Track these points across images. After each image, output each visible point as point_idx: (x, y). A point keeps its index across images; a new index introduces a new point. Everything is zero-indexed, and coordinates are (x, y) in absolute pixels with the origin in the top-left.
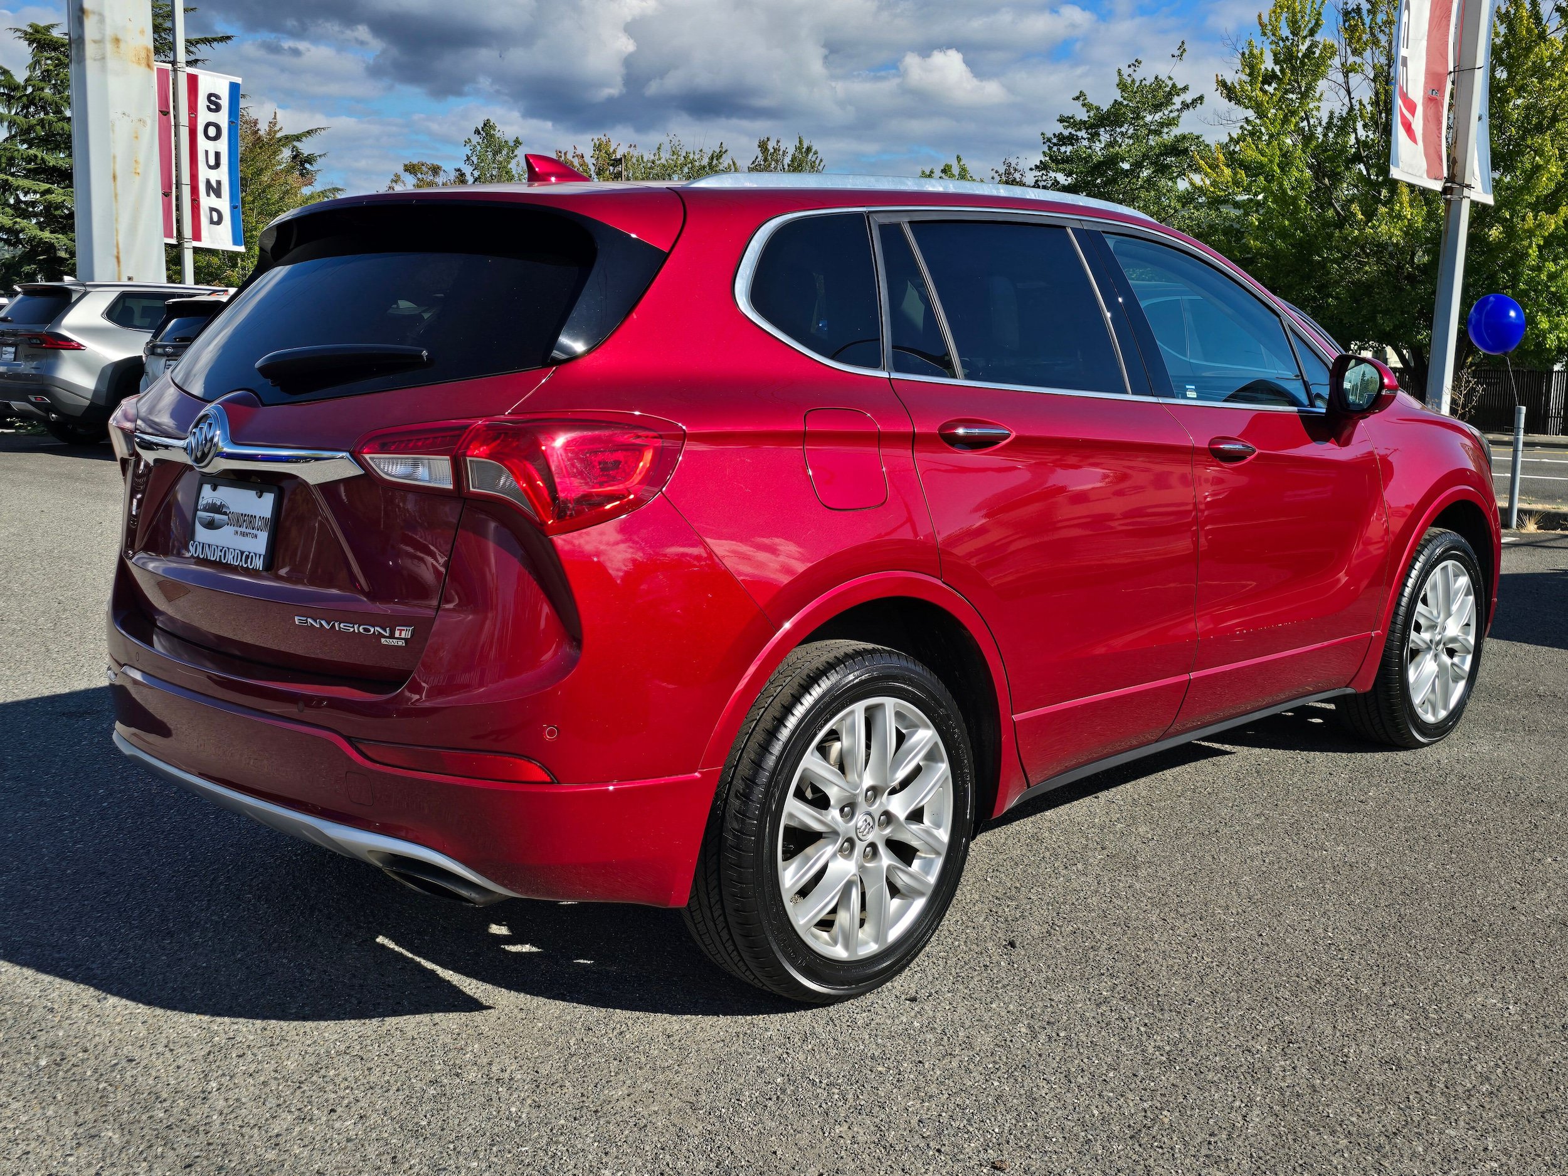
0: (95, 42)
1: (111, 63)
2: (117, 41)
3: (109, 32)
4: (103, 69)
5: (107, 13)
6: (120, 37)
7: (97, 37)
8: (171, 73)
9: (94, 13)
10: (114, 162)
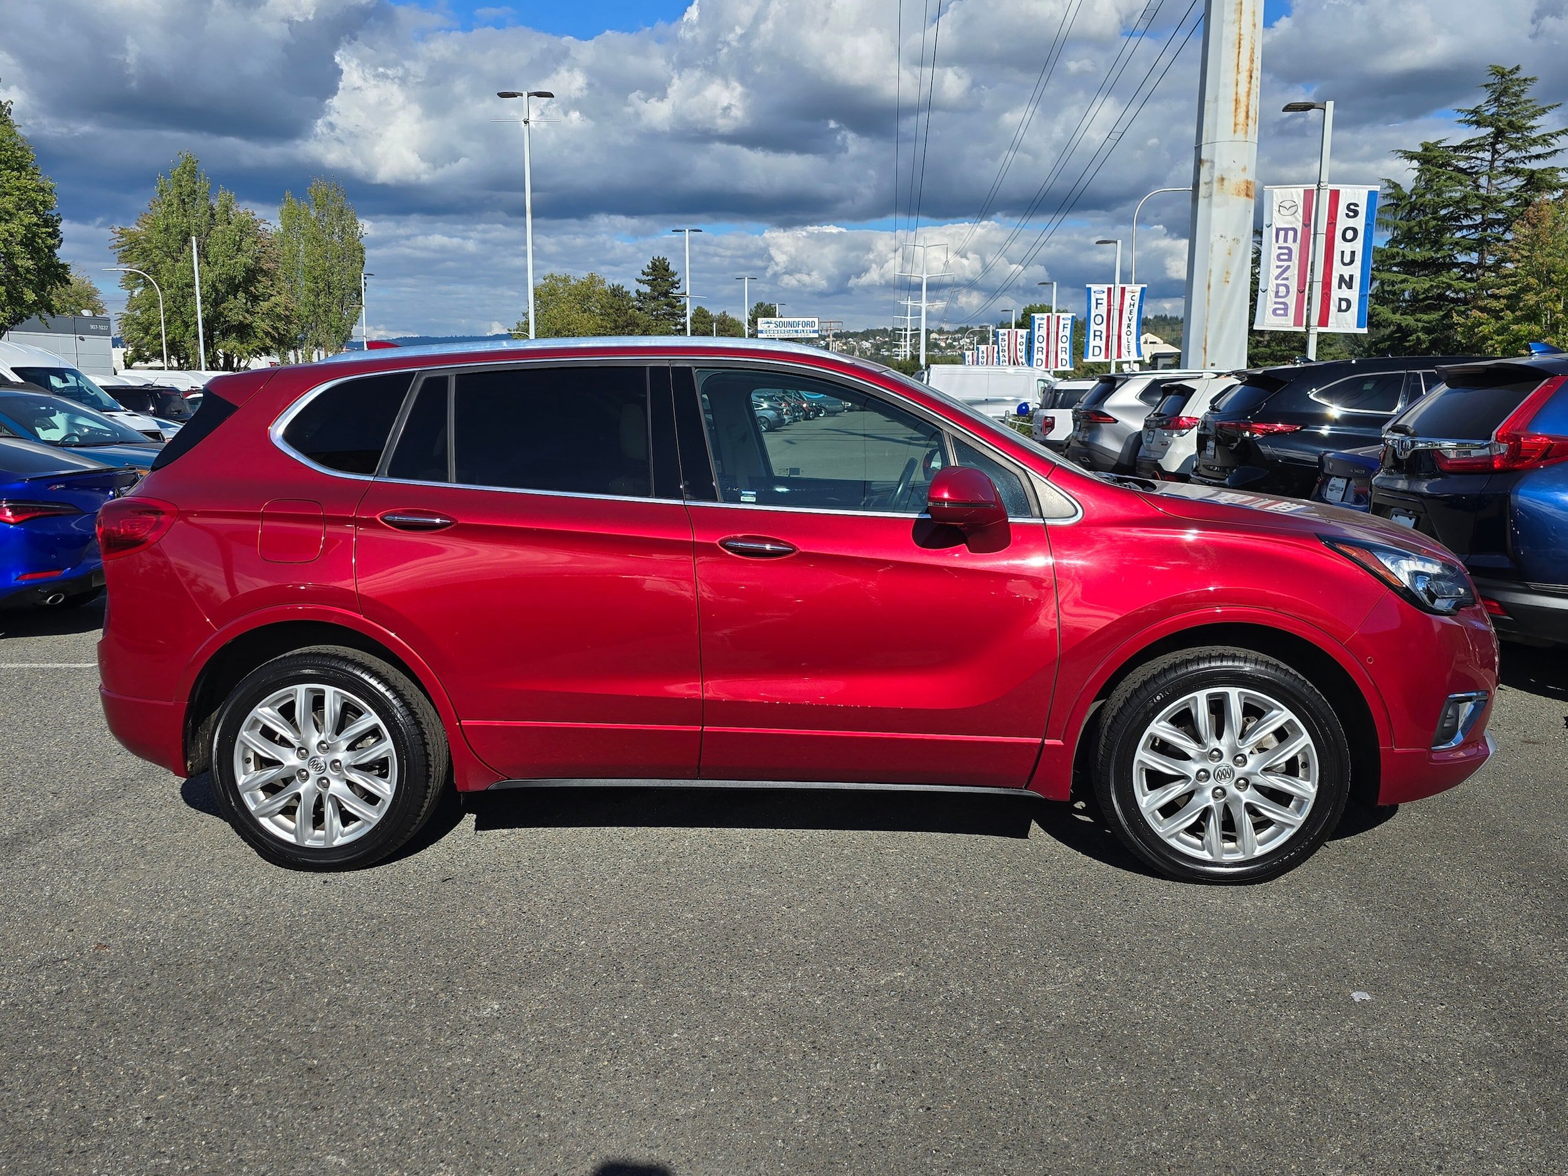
0: (1206, 183)
1: (1216, 198)
2: (1223, 179)
3: (1217, 174)
4: (1210, 204)
5: (1216, 160)
6: (1225, 176)
7: (1208, 180)
8: (1315, 191)
9: (1207, 161)
10: (1210, 276)
